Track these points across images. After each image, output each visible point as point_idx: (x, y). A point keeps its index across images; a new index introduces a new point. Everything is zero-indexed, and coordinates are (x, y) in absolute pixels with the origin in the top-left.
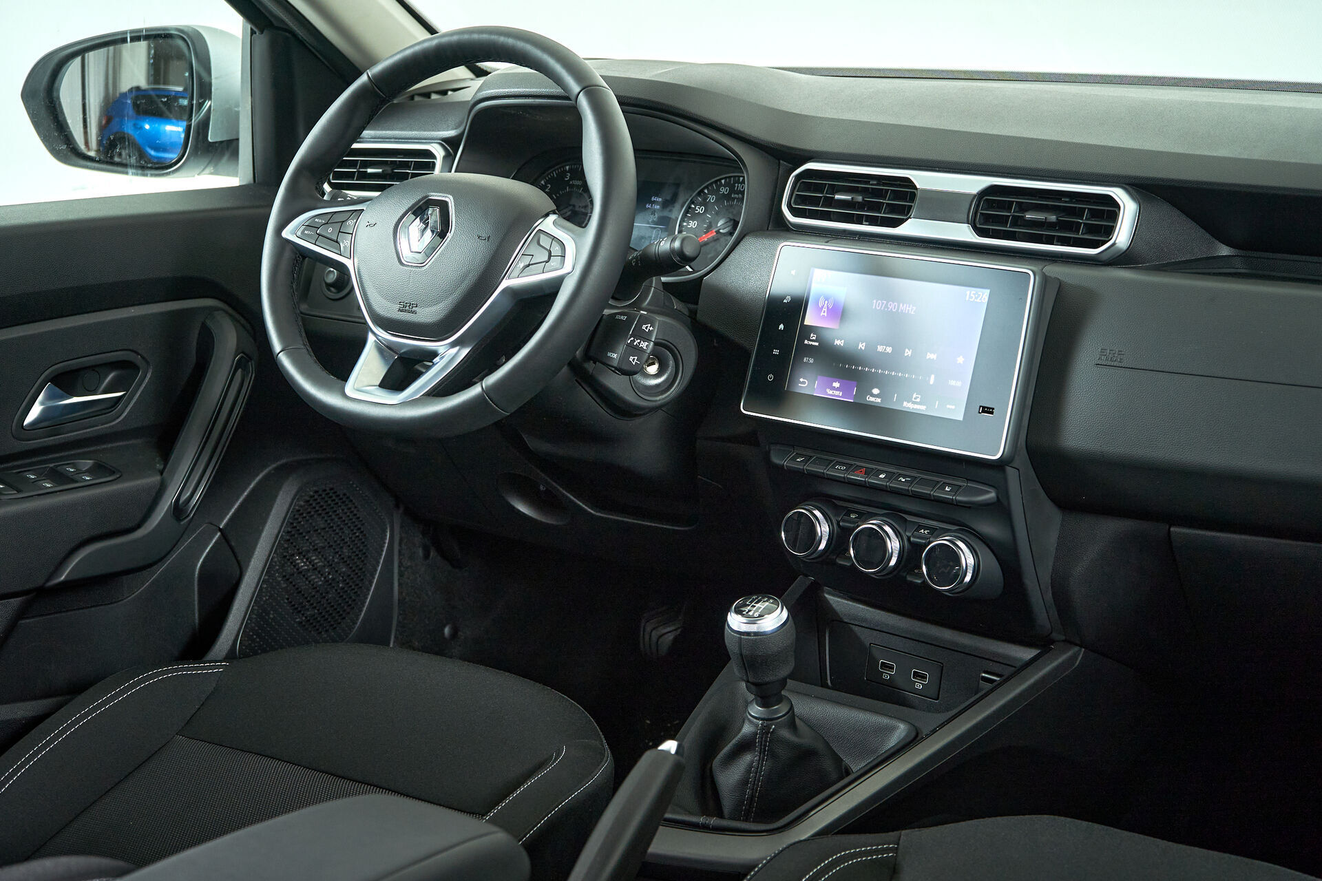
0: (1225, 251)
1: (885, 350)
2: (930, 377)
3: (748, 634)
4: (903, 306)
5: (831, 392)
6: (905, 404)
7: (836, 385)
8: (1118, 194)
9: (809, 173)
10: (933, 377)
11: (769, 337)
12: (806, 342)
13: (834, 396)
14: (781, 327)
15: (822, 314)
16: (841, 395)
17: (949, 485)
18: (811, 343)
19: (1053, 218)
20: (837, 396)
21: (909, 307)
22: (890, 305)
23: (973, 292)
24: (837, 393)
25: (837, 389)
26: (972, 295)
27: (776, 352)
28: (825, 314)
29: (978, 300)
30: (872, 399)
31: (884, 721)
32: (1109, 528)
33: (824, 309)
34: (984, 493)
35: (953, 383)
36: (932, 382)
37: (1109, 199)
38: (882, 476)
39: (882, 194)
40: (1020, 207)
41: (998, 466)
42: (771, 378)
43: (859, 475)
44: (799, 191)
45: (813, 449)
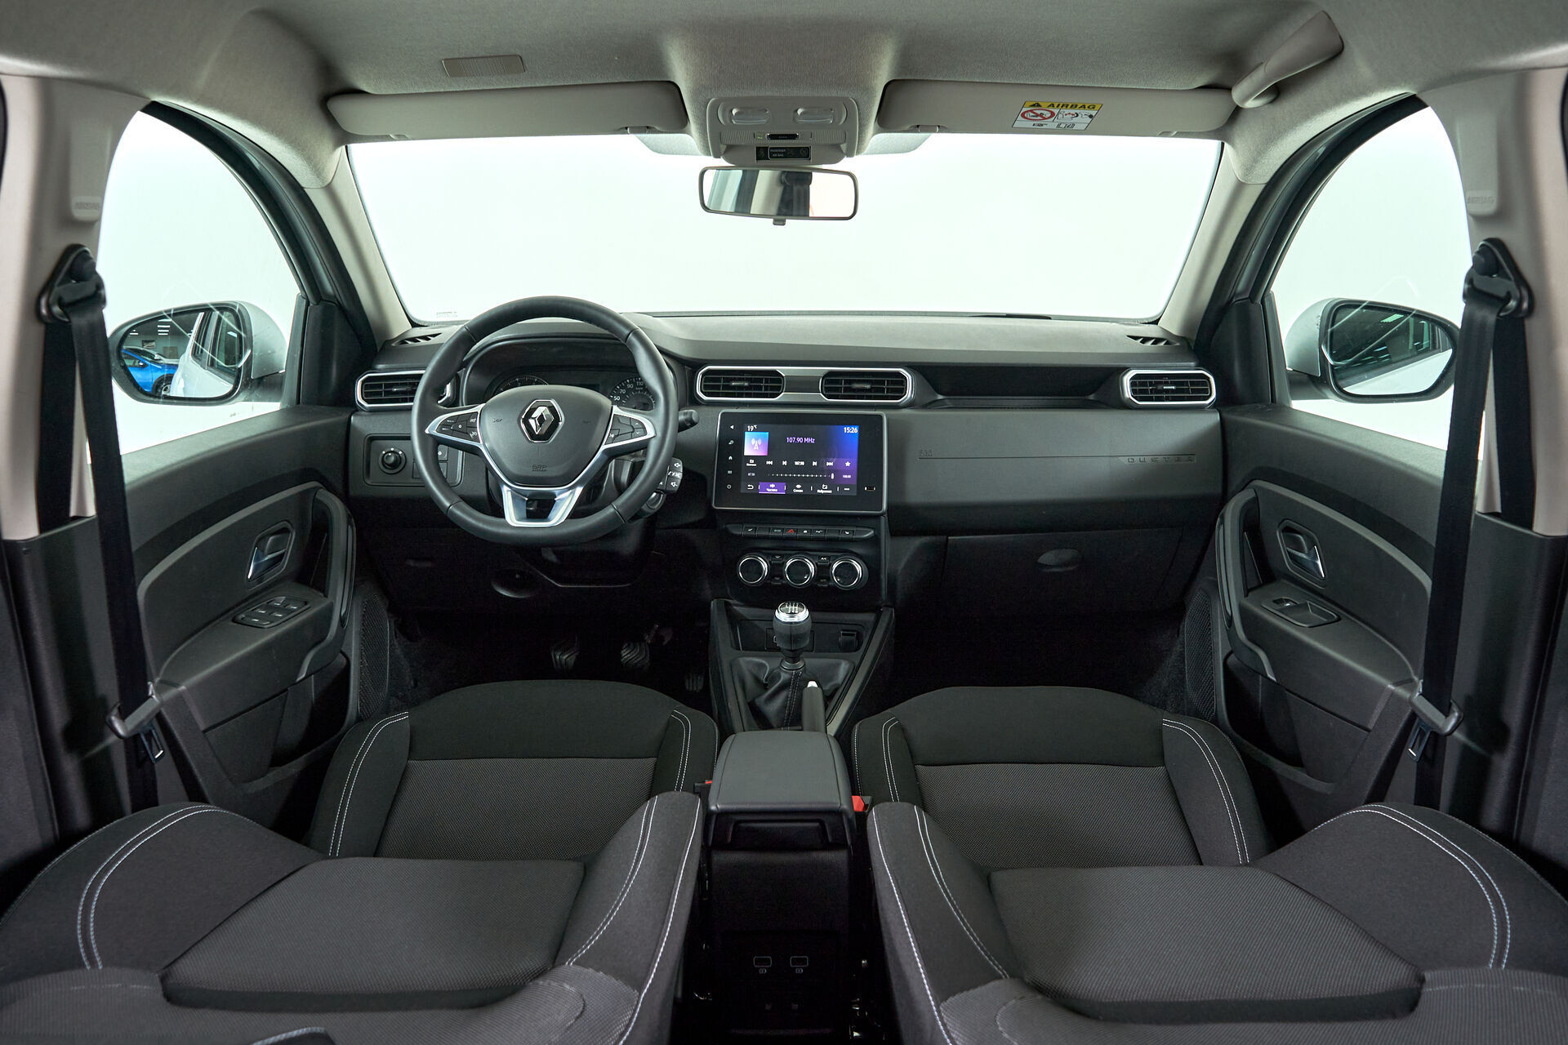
0: (940, 397)
1: (800, 463)
3: (791, 623)
4: (806, 439)
5: (770, 490)
6: (819, 491)
7: (773, 486)
8: (903, 371)
9: (709, 371)
10: (833, 475)
11: (724, 464)
12: (748, 465)
14: (731, 458)
15: (755, 448)
16: (776, 491)
17: (847, 531)
18: (751, 465)
19: (868, 386)
20: (774, 492)
21: (810, 439)
22: (798, 439)
24: (774, 490)
25: (774, 488)
27: (730, 472)
28: (757, 448)
29: (852, 433)
30: (797, 491)
31: (833, 661)
32: (918, 542)
33: (755, 446)
34: (868, 532)
35: (846, 476)
36: (832, 477)
37: (899, 374)
38: (805, 532)
39: (760, 381)
40: (847, 382)
41: (877, 517)
42: (729, 487)
43: (791, 533)
44: (705, 382)
45: (756, 523)
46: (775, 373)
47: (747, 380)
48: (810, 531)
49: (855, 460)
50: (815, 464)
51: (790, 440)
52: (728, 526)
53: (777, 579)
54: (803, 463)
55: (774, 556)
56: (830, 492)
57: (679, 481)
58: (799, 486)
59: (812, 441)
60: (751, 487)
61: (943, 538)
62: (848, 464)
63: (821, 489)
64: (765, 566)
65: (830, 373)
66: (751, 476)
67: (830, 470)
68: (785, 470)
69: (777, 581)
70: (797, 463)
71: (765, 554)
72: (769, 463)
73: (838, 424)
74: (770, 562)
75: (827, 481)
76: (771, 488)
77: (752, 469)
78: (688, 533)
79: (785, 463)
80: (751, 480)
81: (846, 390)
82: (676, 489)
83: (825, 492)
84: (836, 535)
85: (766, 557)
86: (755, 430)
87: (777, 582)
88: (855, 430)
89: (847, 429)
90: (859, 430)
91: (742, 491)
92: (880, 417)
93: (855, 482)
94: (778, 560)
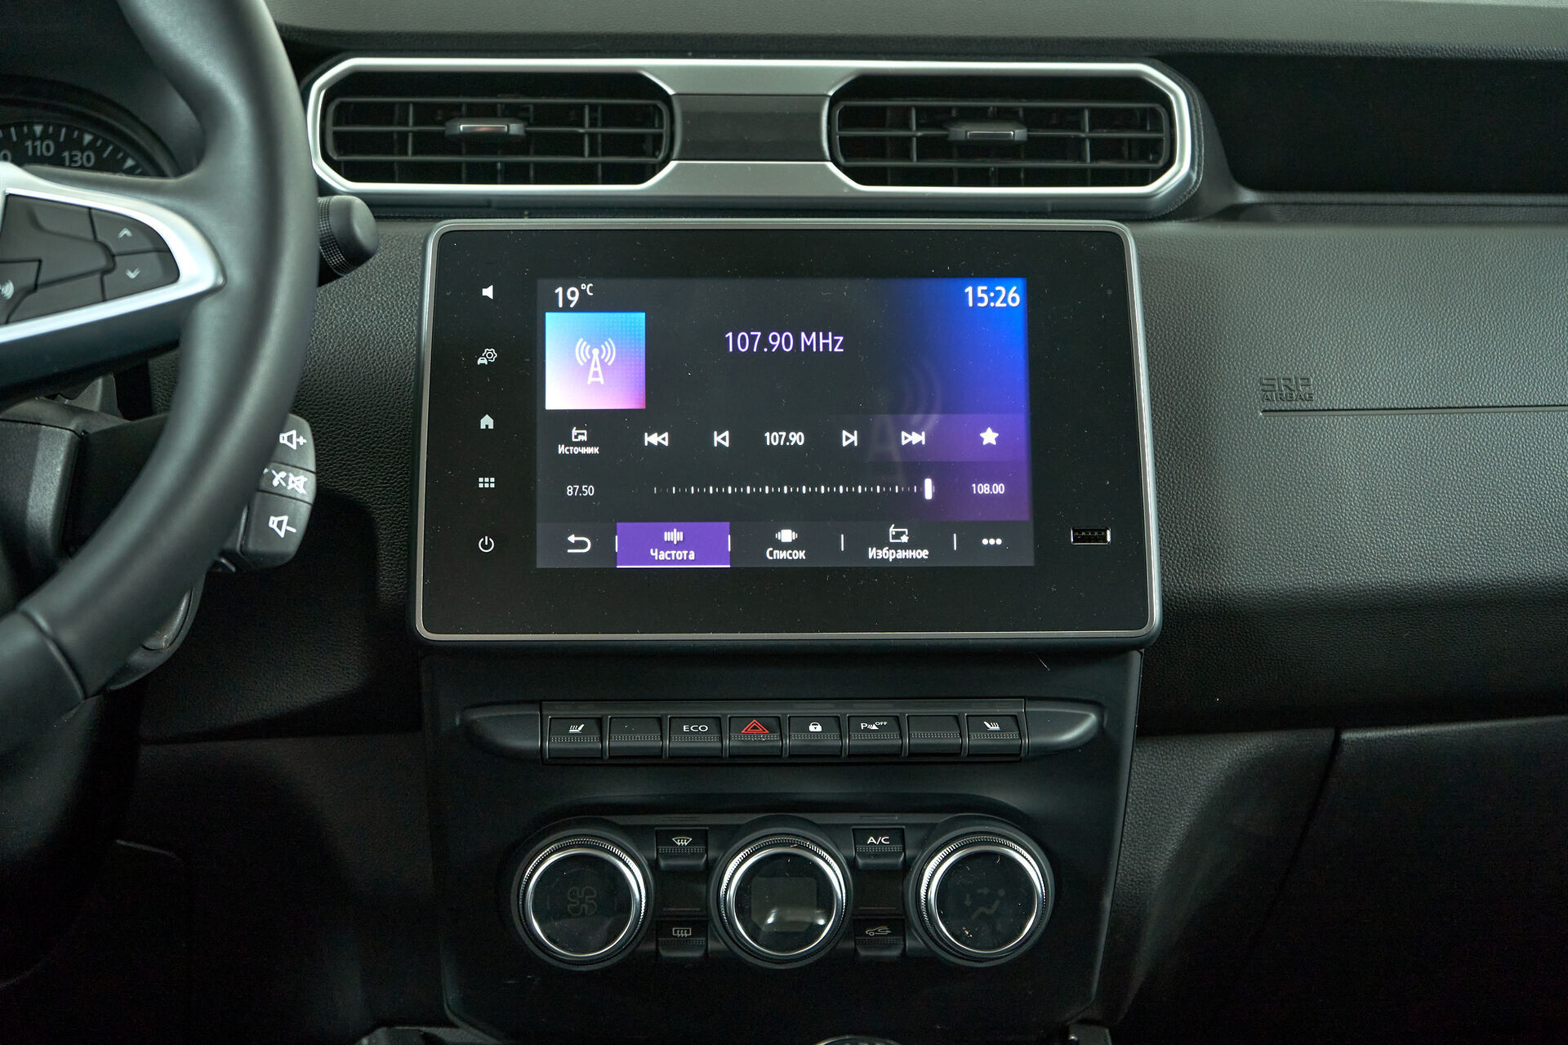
0: (1246, 194)
1: (787, 439)
2: (921, 486)
4: (808, 337)
5: (663, 556)
6: (872, 553)
7: (674, 536)
8: (1151, 75)
9: (354, 80)
10: (928, 482)
11: (457, 449)
12: (562, 449)
13: (676, 561)
15: (591, 379)
16: (692, 556)
17: (992, 718)
18: (577, 450)
20: (682, 562)
21: (826, 338)
22: (774, 339)
23: (980, 288)
24: (680, 555)
25: (679, 546)
26: (980, 295)
27: (487, 481)
28: (601, 379)
29: (998, 304)
30: (779, 554)
33: (593, 369)
34: (1077, 720)
35: (984, 489)
36: (929, 494)
37: (1137, 86)
38: (815, 728)
39: (572, 116)
40: (930, 118)
41: (1115, 652)
42: (486, 544)
43: (752, 735)
44: (337, 123)
45: (601, 700)
46: (636, 83)
47: (512, 113)
48: (835, 724)
49: (1020, 421)
50: (849, 438)
51: (740, 342)
52: (477, 715)
53: (682, 933)
54: (797, 438)
55: (664, 836)
56: (924, 554)
57: (304, 511)
58: (787, 535)
59: (833, 343)
60: (580, 545)
61: (1325, 736)
62: (989, 437)
63: (882, 543)
64: (634, 876)
65: (862, 84)
66: (579, 500)
67: (916, 465)
68: (723, 466)
69: (682, 944)
70: (773, 438)
71: (628, 831)
72: (653, 439)
73: (945, 275)
74: (654, 866)
75: (908, 509)
76: (669, 546)
77: (580, 468)
78: (281, 753)
79: (721, 439)
80: (580, 515)
81: (929, 148)
82: (292, 548)
83: (901, 554)
84: (948, 738)
85: (637, 838)
86: (585, 305)
87: (684, 947)
88: (1010, 296)
89: (977, 294)
90: (1032, 298)
91: (541, 564)
92: (1115, 243)
93: (1023, 512)
94: (682, 853)
